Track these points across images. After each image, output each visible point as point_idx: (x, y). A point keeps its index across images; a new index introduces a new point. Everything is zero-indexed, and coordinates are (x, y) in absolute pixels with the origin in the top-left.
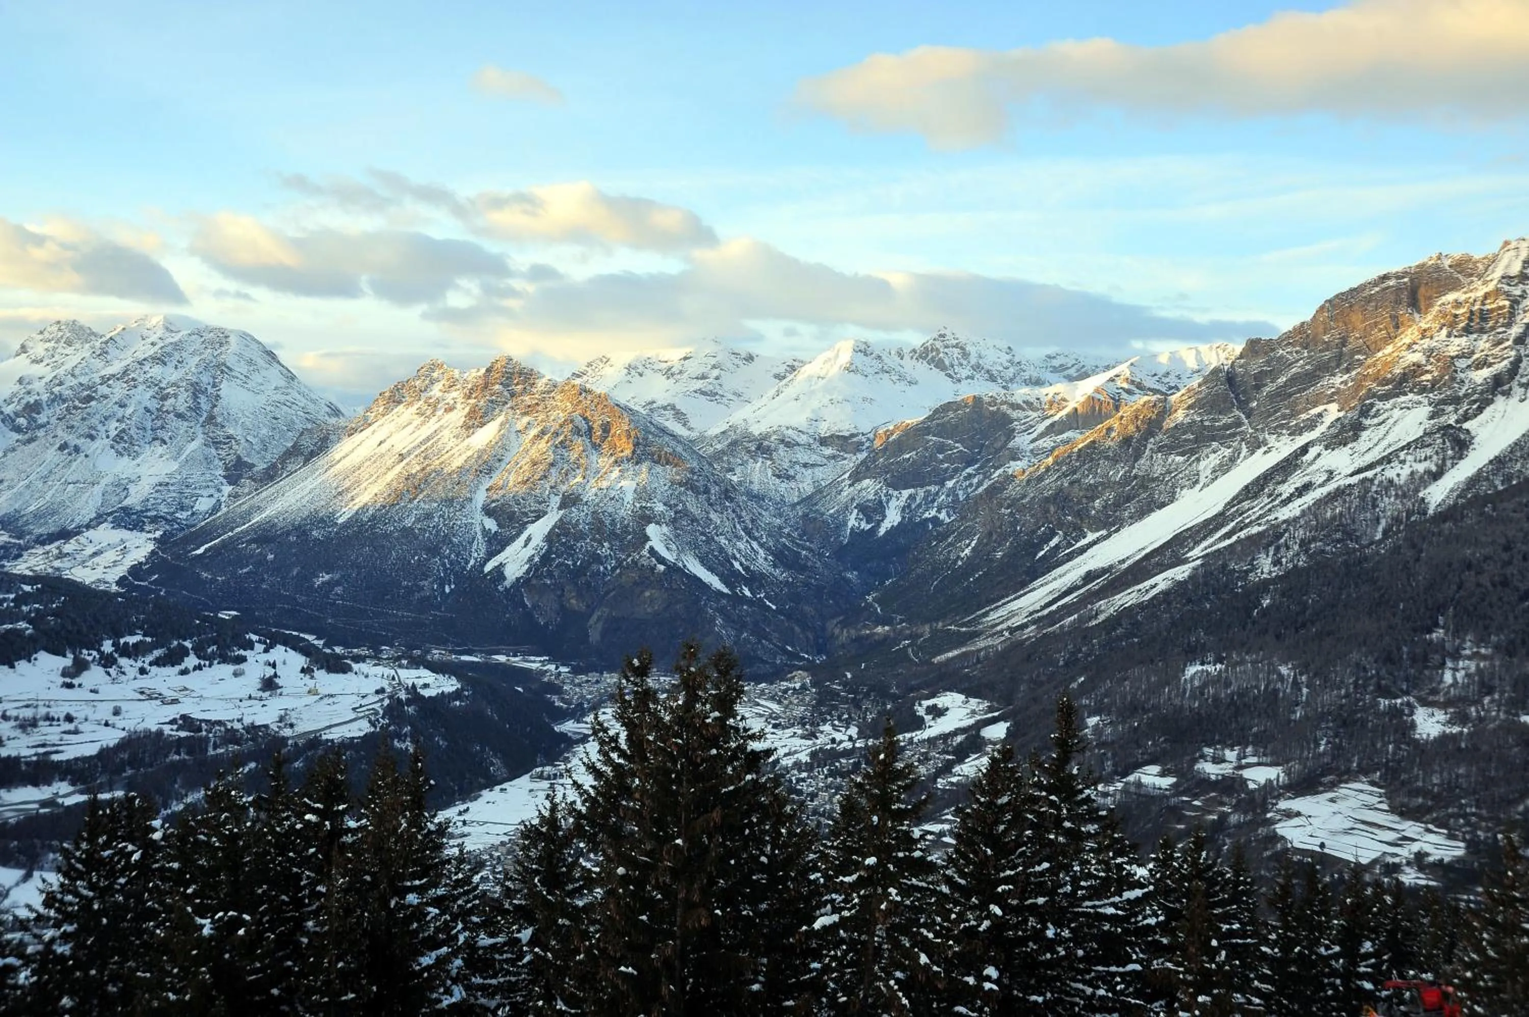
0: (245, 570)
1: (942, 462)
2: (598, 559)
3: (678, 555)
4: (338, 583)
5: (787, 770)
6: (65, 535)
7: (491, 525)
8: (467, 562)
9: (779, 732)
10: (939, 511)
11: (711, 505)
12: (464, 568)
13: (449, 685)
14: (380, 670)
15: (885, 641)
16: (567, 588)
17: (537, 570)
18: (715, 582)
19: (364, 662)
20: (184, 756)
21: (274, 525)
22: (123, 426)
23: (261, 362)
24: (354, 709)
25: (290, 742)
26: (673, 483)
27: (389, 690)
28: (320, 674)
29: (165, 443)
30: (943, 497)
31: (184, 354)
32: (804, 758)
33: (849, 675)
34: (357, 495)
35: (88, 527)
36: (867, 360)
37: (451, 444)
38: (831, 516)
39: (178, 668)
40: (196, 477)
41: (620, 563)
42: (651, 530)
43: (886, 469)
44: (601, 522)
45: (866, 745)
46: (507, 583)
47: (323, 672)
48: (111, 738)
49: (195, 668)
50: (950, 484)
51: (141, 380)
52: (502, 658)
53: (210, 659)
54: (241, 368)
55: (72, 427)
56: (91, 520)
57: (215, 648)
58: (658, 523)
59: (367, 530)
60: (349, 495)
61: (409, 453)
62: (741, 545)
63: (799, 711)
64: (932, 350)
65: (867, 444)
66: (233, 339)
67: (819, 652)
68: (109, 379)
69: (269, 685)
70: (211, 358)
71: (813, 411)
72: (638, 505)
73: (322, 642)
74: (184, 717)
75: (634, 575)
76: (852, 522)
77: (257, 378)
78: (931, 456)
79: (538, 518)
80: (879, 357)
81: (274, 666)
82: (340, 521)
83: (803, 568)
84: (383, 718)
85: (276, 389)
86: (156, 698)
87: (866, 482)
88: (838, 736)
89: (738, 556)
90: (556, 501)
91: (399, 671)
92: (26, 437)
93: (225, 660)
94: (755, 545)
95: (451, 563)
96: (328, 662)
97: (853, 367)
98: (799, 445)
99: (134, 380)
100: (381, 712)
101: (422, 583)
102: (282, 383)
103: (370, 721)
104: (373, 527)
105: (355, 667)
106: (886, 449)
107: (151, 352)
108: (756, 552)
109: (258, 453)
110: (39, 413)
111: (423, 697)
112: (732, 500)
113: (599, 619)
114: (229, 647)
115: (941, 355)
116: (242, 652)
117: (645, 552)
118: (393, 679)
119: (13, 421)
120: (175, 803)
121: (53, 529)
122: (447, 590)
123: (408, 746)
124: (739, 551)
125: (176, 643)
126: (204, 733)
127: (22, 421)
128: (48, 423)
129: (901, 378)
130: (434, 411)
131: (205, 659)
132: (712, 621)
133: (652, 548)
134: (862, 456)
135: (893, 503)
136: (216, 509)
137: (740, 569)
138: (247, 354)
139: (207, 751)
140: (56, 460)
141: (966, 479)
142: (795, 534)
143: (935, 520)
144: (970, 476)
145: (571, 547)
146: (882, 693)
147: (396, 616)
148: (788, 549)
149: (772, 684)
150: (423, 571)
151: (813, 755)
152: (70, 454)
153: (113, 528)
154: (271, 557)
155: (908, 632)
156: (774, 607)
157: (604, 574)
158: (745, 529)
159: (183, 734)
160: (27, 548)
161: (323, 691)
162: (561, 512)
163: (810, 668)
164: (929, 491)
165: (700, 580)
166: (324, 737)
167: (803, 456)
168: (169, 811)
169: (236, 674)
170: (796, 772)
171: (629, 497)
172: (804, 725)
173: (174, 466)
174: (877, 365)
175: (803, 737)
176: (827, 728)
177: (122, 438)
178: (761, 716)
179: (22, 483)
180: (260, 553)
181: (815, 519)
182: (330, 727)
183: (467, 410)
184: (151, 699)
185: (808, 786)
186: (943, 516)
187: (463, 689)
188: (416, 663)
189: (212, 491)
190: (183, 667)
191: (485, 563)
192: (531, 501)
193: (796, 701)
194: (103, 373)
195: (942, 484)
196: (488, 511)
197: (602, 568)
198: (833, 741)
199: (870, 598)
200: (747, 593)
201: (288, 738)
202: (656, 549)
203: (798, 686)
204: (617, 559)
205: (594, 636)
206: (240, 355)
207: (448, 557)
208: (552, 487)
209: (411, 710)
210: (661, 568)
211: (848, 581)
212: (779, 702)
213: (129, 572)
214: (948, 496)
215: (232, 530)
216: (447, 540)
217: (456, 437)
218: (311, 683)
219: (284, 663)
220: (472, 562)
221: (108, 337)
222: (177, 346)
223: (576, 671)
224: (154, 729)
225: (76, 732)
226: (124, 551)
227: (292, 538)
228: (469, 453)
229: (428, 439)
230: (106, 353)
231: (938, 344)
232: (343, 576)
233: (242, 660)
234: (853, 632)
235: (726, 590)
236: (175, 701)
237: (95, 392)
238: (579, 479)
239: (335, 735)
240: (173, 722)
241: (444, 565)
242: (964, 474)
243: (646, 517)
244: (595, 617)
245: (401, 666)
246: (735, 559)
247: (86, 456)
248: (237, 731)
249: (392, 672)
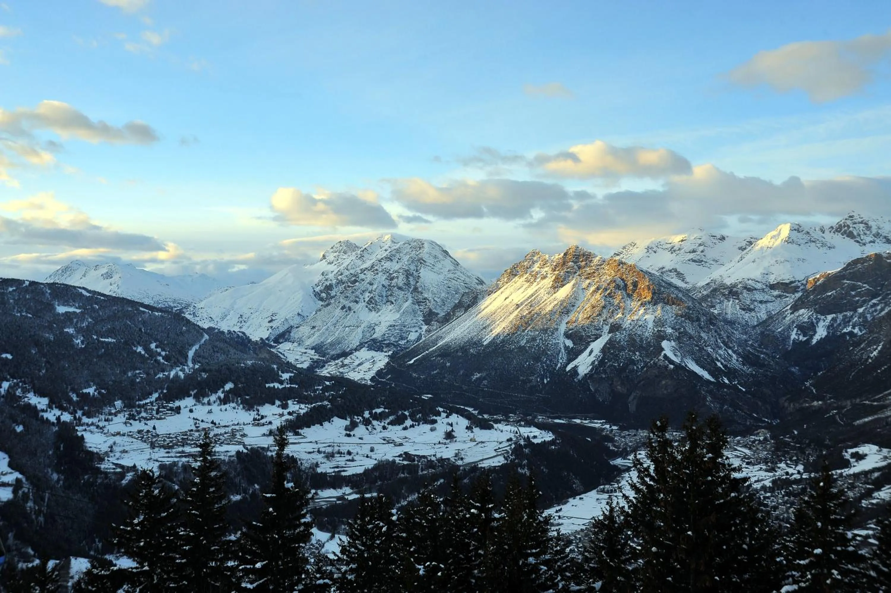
0: (435, 372)
1: (855, 296)
2: (633, 362)
3: (682, 359)
4: (484, 378)
5: (757, 491)
6: (345, 354)
7: (569, 343)
8: (556, 365)
9: (751, 467)
10: (854, 327)
11: (701, 328)
12: (555, 369)
13: (548, 437)
14: (509, 428)
15: (819, 411)
16: (615, 379)
17: (596, 369)
18: (706, 375)
19: (500, 423)
20: (406, 475)
21: (450, 347)
22: (372, 295)
23: (441, 257)
24: (495, 450)
25: (461, 468)
26: (677, 315)
27: (514, 439)
28: (476, 430)
29: (393, 303)
30: (856, 319)
31: (401, 255)
32: (768, 483)
33: (796, 432)
34: (494, 328)
35: (356, 350)
36: (800, 235)
37: (545, 298)
38: (779, 332)
39: (402, 426)
40: (409, 320)
41: (646, 364)
42: (665, 344)
43: (815, 302)
44: (635, 340)
45: (810, 477)
46: (580, 377)
47: (478, 429)
48: (370, 464)
49: (411, 426)
50: (861, 310)
51: (380, 270)
52: (578, 421)
53: (418, 421)
54: (430, 261)
55: (347, 297)
56: (357, 346)
57: (420, 415)
58: (669, 340)
59: (500, 348)
60: (490, 329)
61: (522, 304)
62: (721, 352)
63: (763, 454)
64: (844, 226)
65: (802, 287)
66: (426, 245)
67: (775, 418)
68: (364, 270)
69: (449, 436)
70: (415, 256)
71: (765, 268)
72: (656, 330)
73: (477, 412)
74: (406, 453)
75: (656, 371)
76: (793, 336)
77: (439, 265)
78: (846, 293)
79: (597, 338)
80: (808, 233)
81: (451, 425)
82: (485, 343)
83: (762, 366)
84: (511, 455)
85: (449, 271)
86: (391, 443)
87: (802, 311)
88: (790, 471)
89: (719, 359)
90: (606, 328)
91: (519, 428)
92: (326, 303)
93: (426, 422)
94: (730, 352)
95: (547, 366)
96: (480, 423)
97: (791, 240)
98: (756, 289)
99: (377, 270)
100: (510, 452)
101: (531, 378)
102: (452, 268)
103: (504, 457)
104: (503, 346)
105: (495, 426)
106: (814, 290)
107: (385, 255)
108: (731, 356)
109: (440, 307)
110: (331, 290)
111: (533, 443)
112: (714, 325)
113: (634, 398)
114: (428, 415)
115: (851, 229)
116: (435, 418)
117: (661, 358)
118: (517, 433)
119: (320, 295)
120: (402, 500)
121: (339, 352)
122: (545, 381)
123: (526, 471)
124: (720, 355)
125: (400, 412)
126: (416, 462)
127: (324, 295)
128: (336, 295)
129: (823, 245)
130: (535, 279)
131: (415, 421)
132: (705, 398)
133: (665, 355)
134: (798, 295)
135: (821, 324)
136: (419, 338)
137: (721, 366)
138: (434, 253)
139: (418, 472)
140: (340, 315)
141: (872, 307)
142: (756, 345)
143: (851, 334)
144: (875, 305)
145: (616, 356)
146: (819, 444)
147: (517, 397)
148: (752, 354)
149: (744, 437)
150: (532, 370)
151: (774, 482)
152: (346, 311)
153: (368, 350)
154: (448, 364)
155: (835, 405)
156: (744, 390)
157: (637, 371)
158: (723, 342)
159: (405, 463)
160: (327, 362)
161: (478, 439)
162: (610, 335)
163: (769, 427)
164: (846, 315)
165: (696, 373)
166: (480, 466)
167: (759, 296)
168: (400, 505)
169: (432, 430)
170: (763, 492)
171: (650, 325)
172: (766, 463)
173: (398, 316)
174: (807, 237)
175: (766, 471)
176: (782, 465)
177: (371, 302)
178: (738, 457)
179: (324, 328)
180: (443, 362)
181: (769, 335)
182: (482, 460)
183: (554, 277)
184: (389, 443)
185: (771, 502)
186: (856, 330)
187: (556, 439)
188: (529, 424)
189: (417, 329)
190: (404, 426)
191: (566, 366)
192: (592, 328)
193: (761, 448)
194: (361, 268)
195: (855, 311)
196: (567, 335)
197: (635, 368)
198: (787, 473)
199: (808, 384)
200: (727, 381)
201: (460, 466)
202: (668, 355)
203: (762, 438)
204: (645, 362)
205: (632, 407)
206: (430, 254)
207: (545, 363)
208: (604, 321)
209: (527, 451)
210: (672, 366)
211: (793, 373)
212: (750, 449)
213: (376, 374)
214: (859, 318)
215: (428, 350)
216: (544, 353)
217: (548, 293)
218: (472, 435)
219: (457, 424)
220: (559, 365)
221: (364, 248)
222: (398, 251)
223: (622, 429)
224: (391, 459)
225: (353, 460)
226: (374, 362)
227: (460, 354)
228: (556, 302)
229: (532, 295)
230: (363, 256)
231: (849, 222)
232: (487, 375)
233: (435, 422)
234: (797, 405)
235: (712, 380)
236: (401, 445)
237: (358, 277)
238: (620, 315)
239: (485, 464)
240: (400, 456)
241: (543, 367)
242: (871, 303)
243: (661, 337)
244: (632, 397)
245: (520, 426)
246: (718, 361)
247: (354, 312)
248: (433, 461)
249: (516, 429)
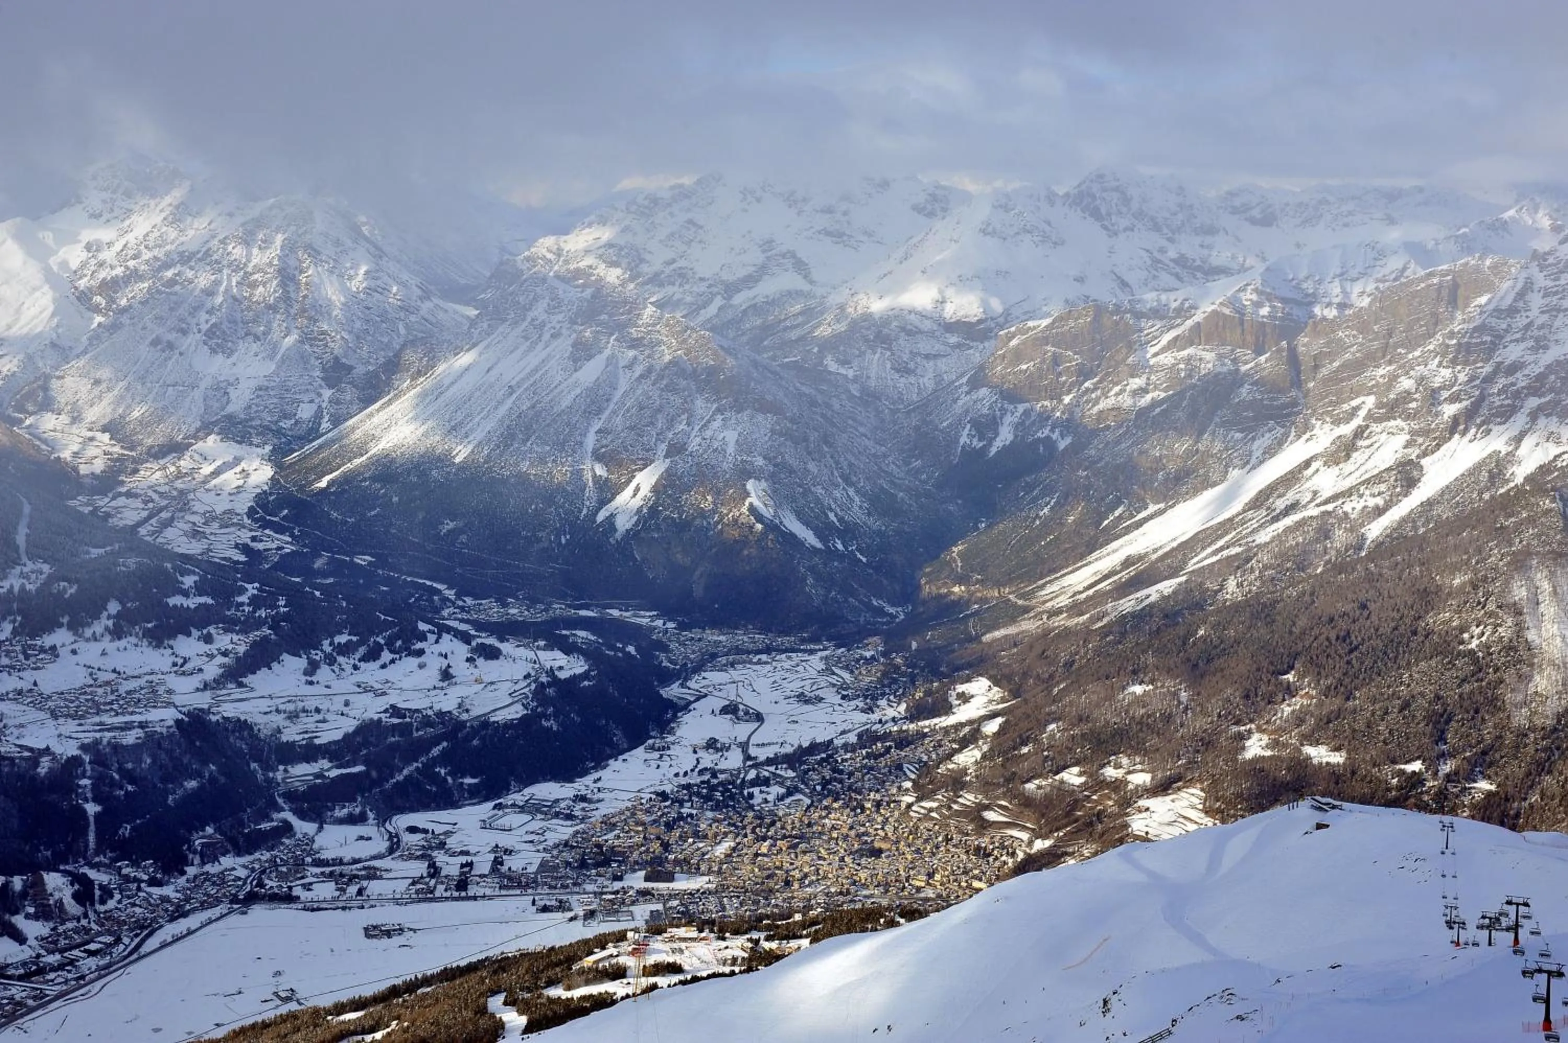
2: (702, 514)
3: (776, 511)
4: (462, 531)
6: (175, 447)
7: (600, 470)
8: (580, 512)
12: (579, 519)
15: (959, 602)
16: (673, 542)
17: (645, 522)
20: (398, 738)
22: (214, 318)
29: (258, 339)
33: (914, 647)
35: (196, 437)
37: (559, 378)
39: (378, 663)
40: (295, 377)
41: (722, 518)
42: (751, 485)
44: (705, 475)
46: (618, 535)
49: (391, 662)
52: (616, 613)
56: (198, 430)
58: (758, 478)
59: (485, 474)
60: (463, 431)
61: (518, 386)
72: (739, 458)
75: (735, 534)
79: (645, 466)
82: (458, 460)
84: (532, 701)
86: (370, 691)
89: (834, 506)
90: (662, 448)
95: (566, 513)
100: (530, 695)
101: (540, 534)
103: (523, 704)
104: (490, 470)
109: (355, 351)
113: (700, 576)
117: (744, 509)
121: (162, 440)
122: (563, 541)
126: (408, 719)
130: (541, 335)
132: (804, 580)
133: (751, 505)
136: (318, 415)
137: (835, 520)
139: (412, 733)
145: (677, 500)
147: (519, 567)
150: (540, 520)
153: (222, 440)
154: (396, 499)
156: (865, 560)
157: (707, 529)
162: (667, 462)
165: (795, 536)
171: (731, 449)
177: (214, 333)
180: (385, 494)
183: (573, 337)
184: (366, 691)
190: (382, 661)
191: (597, 513)
192: (639, 448)
196: (598, 456)
197: (705, 523)
199: (955, 552)
202: (755, 505)
203: (870, 655)
204: (719, 514)
205: (698, 590)
207: (563, 507)
208: (658, 434)
210: (759, 526)
213: (257, 502)
215: (351, 461)
216: (560, 488)
217: (565, 368)
220: (585, 511)
223: (679, 627)
224: (375, 717)
225: (324, 721)
226: (243, 474)
227: (414, 479)
228: (578, 391)
229: (537, 370)
232: (465, 524)
235: (822, 546)
236: (384, 693)
238: (684, 426)
240: (386, 711)
241: (559, 514)
243: (745, 471)
244: (698, 573)
246: (831, 509)
247: (181, 354)
248: (430, 716)
